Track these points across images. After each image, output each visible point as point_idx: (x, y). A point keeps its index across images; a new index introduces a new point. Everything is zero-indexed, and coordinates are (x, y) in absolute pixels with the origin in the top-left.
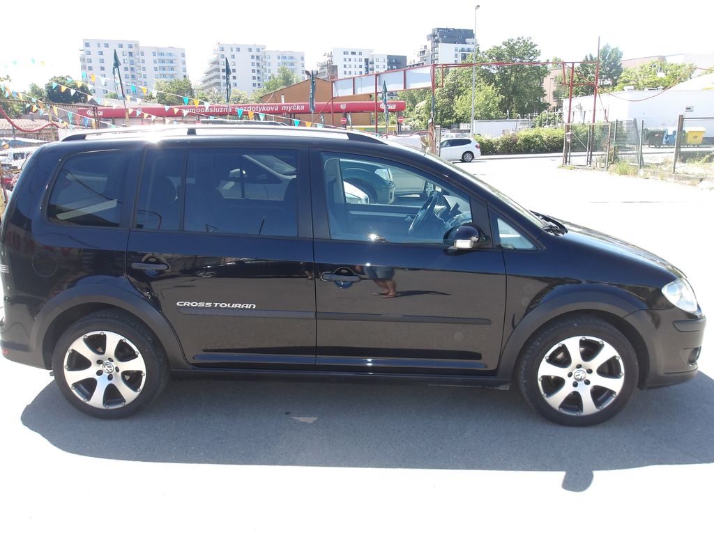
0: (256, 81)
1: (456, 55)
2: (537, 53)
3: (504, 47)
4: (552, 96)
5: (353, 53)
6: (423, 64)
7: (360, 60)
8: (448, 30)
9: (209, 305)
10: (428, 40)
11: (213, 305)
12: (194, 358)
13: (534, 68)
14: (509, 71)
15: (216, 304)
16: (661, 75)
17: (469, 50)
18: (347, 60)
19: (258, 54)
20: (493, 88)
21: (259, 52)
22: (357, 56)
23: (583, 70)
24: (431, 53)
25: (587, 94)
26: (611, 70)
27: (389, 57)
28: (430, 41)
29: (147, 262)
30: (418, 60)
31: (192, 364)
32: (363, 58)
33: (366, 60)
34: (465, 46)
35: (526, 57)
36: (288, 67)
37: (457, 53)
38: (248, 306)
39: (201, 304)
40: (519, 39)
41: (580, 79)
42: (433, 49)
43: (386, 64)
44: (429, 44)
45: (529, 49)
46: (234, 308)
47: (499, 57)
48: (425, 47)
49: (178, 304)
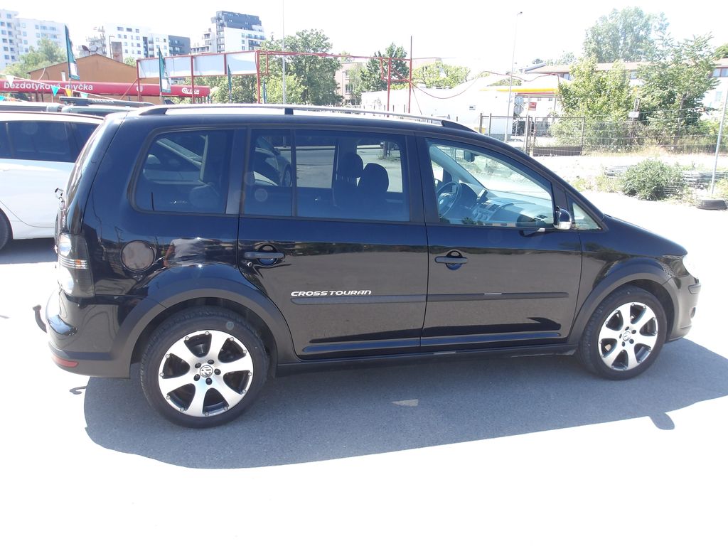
0: (9, 53)
1: (243, 41)
2: (328, 46)
3: (298, 37)
4: (344, 89)
5: (129, 30)
6: (208, 47)
7: (138, 38)
8: (234, 14)
9: (324, 293)
10: (213, 23)
11: (329, 293)
12: (303, 350)
13: (327, 60)
14: (304, 61)
15: (332, 292)
16: (443, 76)
17: (256, 37)
18: (123, 36)
19: (9, 21)
20: (295, 79)
21: (10, 18)
22: (134, 34)
23: (373, 66)
24: (216, 36)
25: (378, 89)
26: (397, 67)
27: (170, 37)
28: (215, 25)
29: (261, 250)
30: (202, 43)
31: (300, 357)
32: (141, 35)
33: (145, 39)
34: (252, 33)
35: (319, 49)
36: (52, 40)
37: (243, 39)
38: (364, 292)
39: (317, 293)
40: (312, 30)
41: (371, 74)
42: (218, 32)
43: (167, 44)
44: (214, 27)
45: (322, 42)
46: (350, 296)
47: (294, 47)
48: (210, 30)
49: (292, 294)
